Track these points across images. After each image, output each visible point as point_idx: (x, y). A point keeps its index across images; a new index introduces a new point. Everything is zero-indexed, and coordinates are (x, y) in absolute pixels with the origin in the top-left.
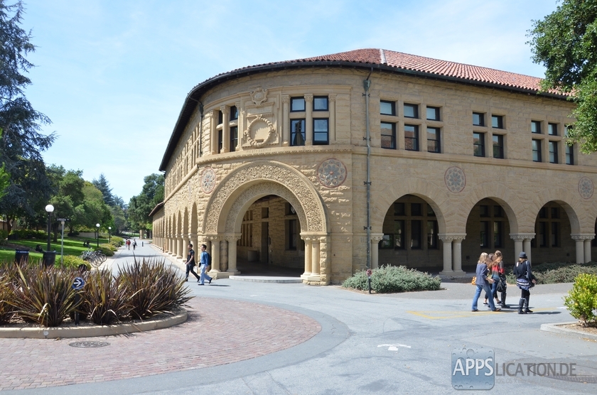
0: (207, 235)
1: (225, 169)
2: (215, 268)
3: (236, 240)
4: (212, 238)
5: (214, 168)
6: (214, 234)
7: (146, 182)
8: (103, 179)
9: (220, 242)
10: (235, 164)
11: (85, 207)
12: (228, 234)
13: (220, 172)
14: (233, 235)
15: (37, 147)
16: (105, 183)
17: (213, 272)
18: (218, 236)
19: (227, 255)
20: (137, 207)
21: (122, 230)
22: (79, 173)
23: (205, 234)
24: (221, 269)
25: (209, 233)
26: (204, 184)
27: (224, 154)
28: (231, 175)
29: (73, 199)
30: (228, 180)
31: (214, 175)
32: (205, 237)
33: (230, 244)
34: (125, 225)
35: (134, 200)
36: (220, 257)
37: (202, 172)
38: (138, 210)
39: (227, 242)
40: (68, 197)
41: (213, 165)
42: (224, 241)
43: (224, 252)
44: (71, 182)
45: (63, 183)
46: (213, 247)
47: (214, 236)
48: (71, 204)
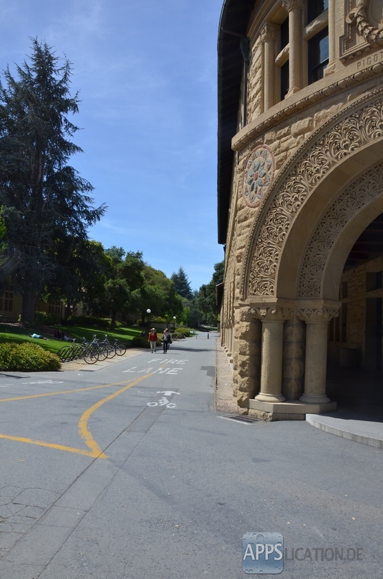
0: (251, 305)
1: (296, 135)
2: (270, 391)
3: (327, 317)
4: (263, 312)
5: (270, 142)
6: (268, 301)
7: (216, 270)
8: (182, 273)
9: (286, 324)
10: (321, 113)
11: (143, 292)
12: (307, 304)
13: (284, 145)
14: (320, 304)
15: (84, 221)
16: (184, 277)
17: (266, 400)
18: (279, 307)
19: (302, 358)
20: (206, 296)
21: (201, 323)
22: (139, 255)
23: (246, 302)
24: (284, 394)
25: (257, 300)
26: (249, 187)
27: (293, 97)
28: (313, 143)
29: (129, 283)
30: (305, 156)
31: (270, 158)
32: (245, 309)
33: (310, 330)
34: (203, 318)
35: (203, 288)
36: (285, 363)
37: (245, 162)
38: (208, 300)
39: (304, 325)
40: (124, 280)
41: (268, 136)
42: (295, 321)
43: (294, 350)
44: (129, 264)
45: (119, 266)
46: (266, 335)
47: (267, 307)
48: (127, 289)
